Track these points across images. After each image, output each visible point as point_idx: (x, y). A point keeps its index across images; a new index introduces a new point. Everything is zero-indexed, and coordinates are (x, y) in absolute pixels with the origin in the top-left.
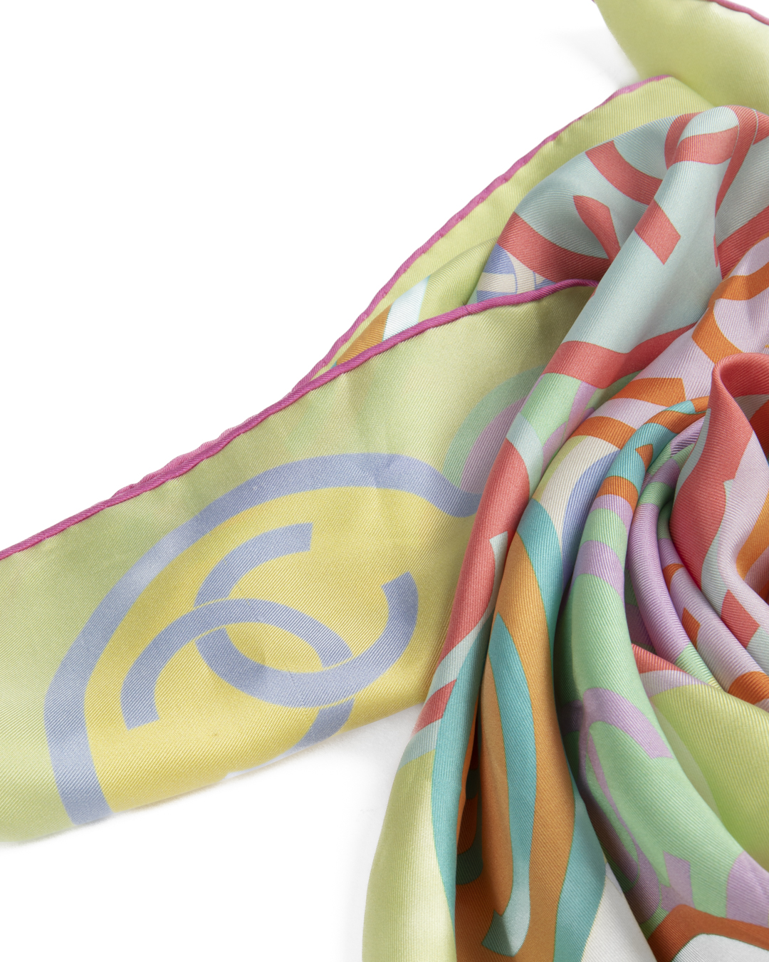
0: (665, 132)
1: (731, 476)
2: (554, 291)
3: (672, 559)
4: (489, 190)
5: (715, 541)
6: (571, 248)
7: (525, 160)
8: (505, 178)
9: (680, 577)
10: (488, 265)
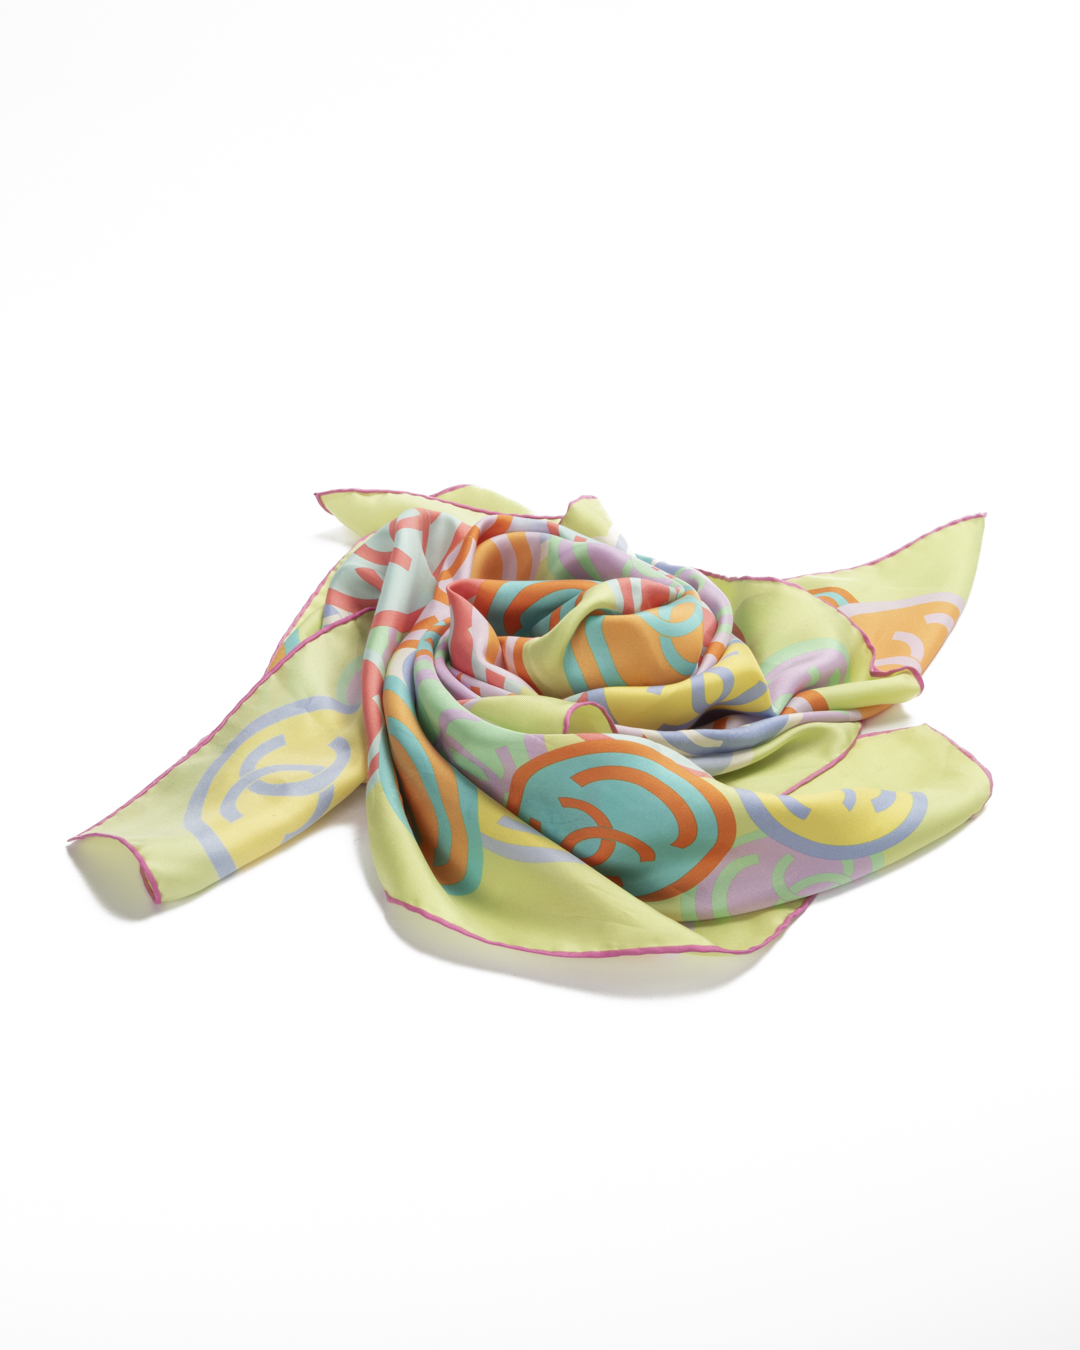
0: (388, 529)
1: (470, 625)
2: (361, 614)
3: (457, 673)
4: (310, 600)
5: (473, 654)
6: (362, 597)
7: (323, 583)
8: (316, 593)
9: (464, 677)
10: (325, 613)
